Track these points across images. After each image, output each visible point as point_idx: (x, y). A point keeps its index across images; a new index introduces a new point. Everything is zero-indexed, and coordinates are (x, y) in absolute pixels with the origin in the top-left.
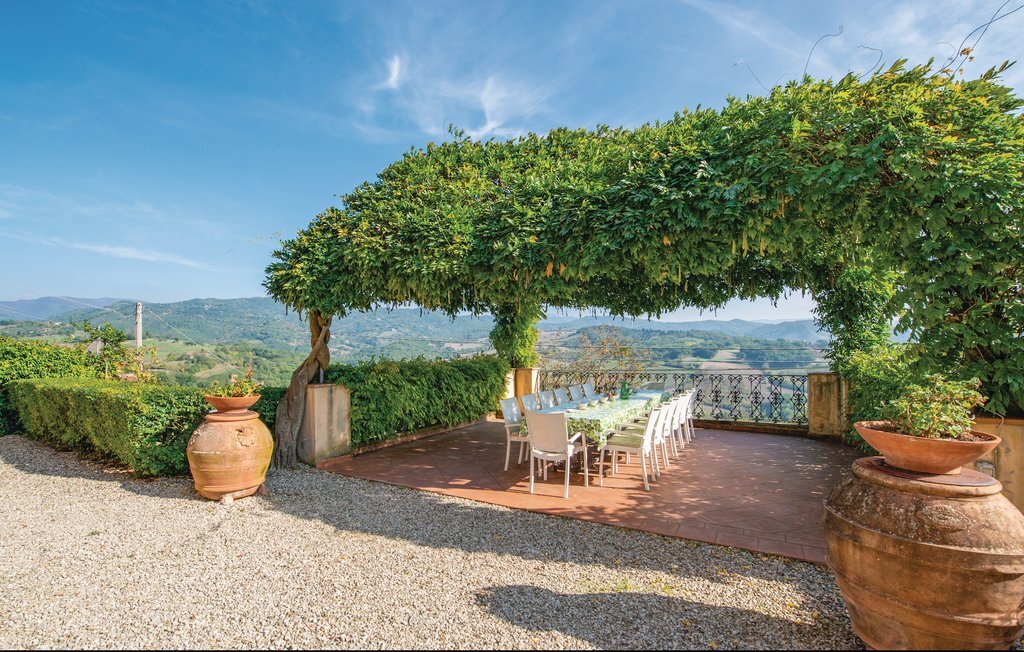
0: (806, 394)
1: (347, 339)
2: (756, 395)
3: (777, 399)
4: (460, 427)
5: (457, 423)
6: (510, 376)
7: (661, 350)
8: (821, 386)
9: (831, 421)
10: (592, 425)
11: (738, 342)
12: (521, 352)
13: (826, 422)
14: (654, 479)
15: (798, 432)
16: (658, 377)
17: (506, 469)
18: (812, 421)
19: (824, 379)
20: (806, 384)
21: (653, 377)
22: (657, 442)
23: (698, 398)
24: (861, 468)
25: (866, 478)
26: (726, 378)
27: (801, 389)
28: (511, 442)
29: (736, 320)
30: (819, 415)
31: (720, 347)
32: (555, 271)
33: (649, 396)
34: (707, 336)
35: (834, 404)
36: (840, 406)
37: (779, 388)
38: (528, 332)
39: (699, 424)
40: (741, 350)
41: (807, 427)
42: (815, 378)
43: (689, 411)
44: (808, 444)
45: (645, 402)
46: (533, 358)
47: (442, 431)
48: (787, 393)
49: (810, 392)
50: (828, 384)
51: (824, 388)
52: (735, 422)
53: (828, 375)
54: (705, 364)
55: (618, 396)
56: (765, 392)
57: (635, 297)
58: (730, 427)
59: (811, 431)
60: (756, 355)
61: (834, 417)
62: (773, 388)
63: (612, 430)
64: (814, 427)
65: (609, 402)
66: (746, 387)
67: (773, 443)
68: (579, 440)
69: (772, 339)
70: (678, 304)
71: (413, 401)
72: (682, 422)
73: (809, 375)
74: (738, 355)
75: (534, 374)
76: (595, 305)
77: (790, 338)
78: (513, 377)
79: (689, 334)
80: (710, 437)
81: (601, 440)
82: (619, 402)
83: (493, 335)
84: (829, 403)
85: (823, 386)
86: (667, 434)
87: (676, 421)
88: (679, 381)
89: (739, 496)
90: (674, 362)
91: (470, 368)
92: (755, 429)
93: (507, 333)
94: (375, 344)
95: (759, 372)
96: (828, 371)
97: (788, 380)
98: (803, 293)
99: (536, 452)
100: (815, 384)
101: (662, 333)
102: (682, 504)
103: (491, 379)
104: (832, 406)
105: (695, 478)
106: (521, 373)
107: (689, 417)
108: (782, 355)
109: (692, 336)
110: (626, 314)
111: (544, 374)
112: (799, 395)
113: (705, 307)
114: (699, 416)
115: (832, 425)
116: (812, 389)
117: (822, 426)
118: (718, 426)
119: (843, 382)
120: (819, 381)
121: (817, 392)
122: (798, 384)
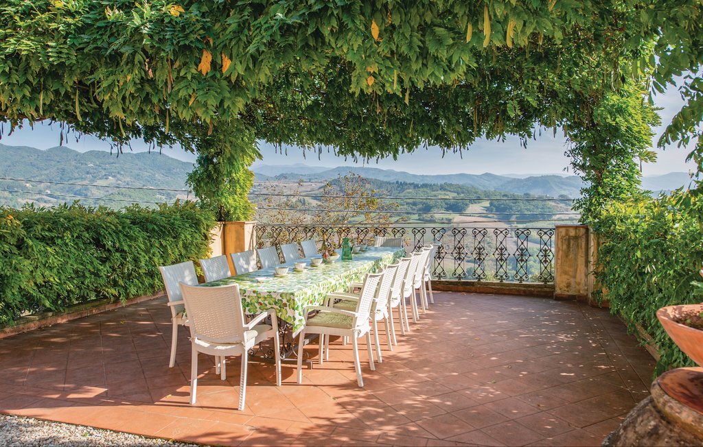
0: (553, 250)
1: (49, 188)
2: (502, 250)
3: (523, 254)
4: (139, 301)
5: (137, 296)
6: (216, 232)
7: (414, 204)
8: (569, 240)
9: (578, 280)
10: (285, 301)
11: (488, 196)
12: (230, 201)
13: (572, 280)
14: (373, 368)
15: (543, 292)
16: (394, 231)
17: (171, 365)
18: (558, 280)
19: (572, 233)
20: (553, 238)
21: (389, 230)
22: (378, 317)
23: (439, 255)
24: (674, 404)
25: (685, 427)
26: (469, 231)
27: (548, 243)
28: (179, 326)
29: (487, 174)
30: (566, 273)
31: (473, 201)
32: (215, 66)
33: (378, 255)
34: (459, 189)
35: (581, 260)
36: (587, 262)
37: (525, 243)
38: (239, 175)
39: (440, 286)
40: (491, 204)
41: (553, 287)
42: (563, 231)
43: (427, 272)
44: (553, 307)
45: (370, 263)
46: (246, 208)
47: (109, 308)
48: (533, 247)
49: (557, 245)
50: (576, 238)
51: (572, 242)
52: (479, 283)
53: (576, 227)
54: (457, 218)
55: (338, 256)
56: (511, 247)
57: (368, 133)
58: (473, 288)
59: (558, 291)
60: (504, 209)
61: (580, 276)
62: (520, 243)
63: (316, 305)
64: (561, 284)
65: (323, 266)
66: (492, 241)
67: (517, 307)
68: (267, 321)
69: (519, 193)
70: (418, 142)
71: (51, 269)
72: (418, 286)
73: (558, 227)
74: (488, 209)
75: (248, 229)
76: (321, 141)
77: (536, 193)
78: (220, 234)
79: (442, 188)
80: (451, 301)
81: (297, 322)
82: (339, 265)
83: (191, 177)
84: (576, 259)
85: (572, 239)
86: (394, 304)
87: (408, 286)
88: (419, 236)
89: (477, 386)
90: (427, 216)
91: (153, 222)
92: (500, 291)
93: (209, 176)
94: (86, 196)
95: (506, 226)
96: (576, 223)
97: (534, 234)
98: (555, 132)
99: (200, 344)
100: (562, 237)
101: (416, 186)
102: (403, 407)
103: (186, 235)
104: (579, 263)
105: (426, 363)
106: (231, 228)
107: (426, 279)
108: (528, 210)
109: (445, 190)
110: (357, 153)
111: (261, 228)
112: (546, 251)
113: (449, 147)
114: (439, 276)
115: (579, 284)
116: (560, 243)
117: (568, 286)
118: (461, 288)
119: (592, 236)
120: (567, 234)
121: (565, 247)
122: (545, 237)
